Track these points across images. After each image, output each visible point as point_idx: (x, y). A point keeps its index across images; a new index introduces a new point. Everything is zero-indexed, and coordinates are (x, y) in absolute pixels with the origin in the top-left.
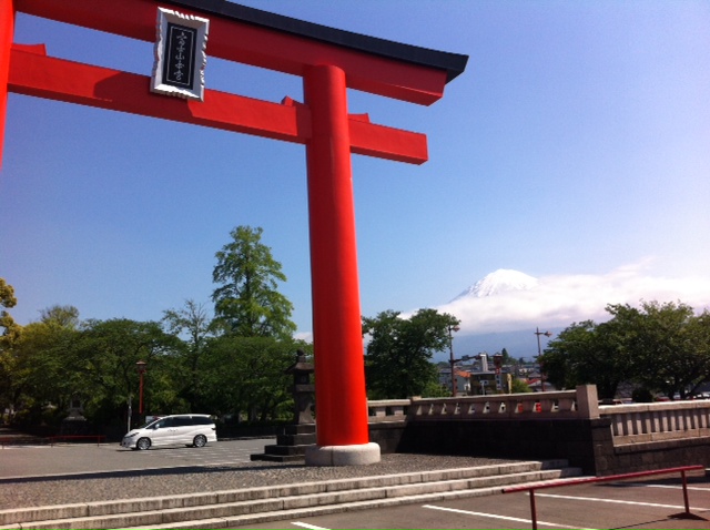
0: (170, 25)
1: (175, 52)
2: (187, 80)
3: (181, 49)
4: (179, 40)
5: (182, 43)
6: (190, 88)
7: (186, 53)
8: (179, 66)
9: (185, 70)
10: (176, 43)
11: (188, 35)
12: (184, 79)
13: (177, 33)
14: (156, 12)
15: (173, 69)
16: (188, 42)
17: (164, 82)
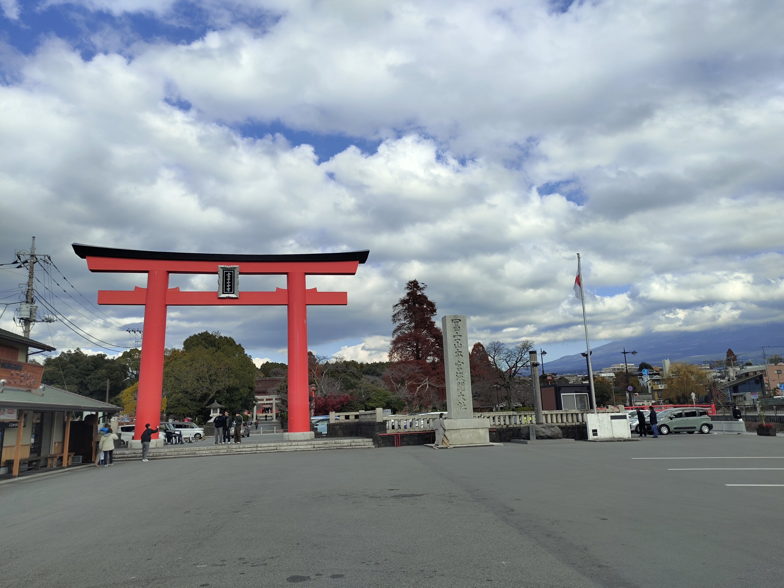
0: (223, 271)
1: (226, 281)
2: (232, 291)
3: (229, 279)
4: (228, 276)
5: (229, 277)
6: (234, 293)
7: (231, 281)
8: (229, 286)
9: (231, 287)
10: (226, 277)
11: (230, 273)
12: (231, 290)
13: (227, 273)
14: (217, 267)
15: (226, 287)
16: (231, 276)
17: (223, 293)
